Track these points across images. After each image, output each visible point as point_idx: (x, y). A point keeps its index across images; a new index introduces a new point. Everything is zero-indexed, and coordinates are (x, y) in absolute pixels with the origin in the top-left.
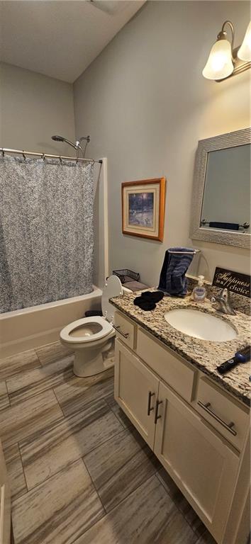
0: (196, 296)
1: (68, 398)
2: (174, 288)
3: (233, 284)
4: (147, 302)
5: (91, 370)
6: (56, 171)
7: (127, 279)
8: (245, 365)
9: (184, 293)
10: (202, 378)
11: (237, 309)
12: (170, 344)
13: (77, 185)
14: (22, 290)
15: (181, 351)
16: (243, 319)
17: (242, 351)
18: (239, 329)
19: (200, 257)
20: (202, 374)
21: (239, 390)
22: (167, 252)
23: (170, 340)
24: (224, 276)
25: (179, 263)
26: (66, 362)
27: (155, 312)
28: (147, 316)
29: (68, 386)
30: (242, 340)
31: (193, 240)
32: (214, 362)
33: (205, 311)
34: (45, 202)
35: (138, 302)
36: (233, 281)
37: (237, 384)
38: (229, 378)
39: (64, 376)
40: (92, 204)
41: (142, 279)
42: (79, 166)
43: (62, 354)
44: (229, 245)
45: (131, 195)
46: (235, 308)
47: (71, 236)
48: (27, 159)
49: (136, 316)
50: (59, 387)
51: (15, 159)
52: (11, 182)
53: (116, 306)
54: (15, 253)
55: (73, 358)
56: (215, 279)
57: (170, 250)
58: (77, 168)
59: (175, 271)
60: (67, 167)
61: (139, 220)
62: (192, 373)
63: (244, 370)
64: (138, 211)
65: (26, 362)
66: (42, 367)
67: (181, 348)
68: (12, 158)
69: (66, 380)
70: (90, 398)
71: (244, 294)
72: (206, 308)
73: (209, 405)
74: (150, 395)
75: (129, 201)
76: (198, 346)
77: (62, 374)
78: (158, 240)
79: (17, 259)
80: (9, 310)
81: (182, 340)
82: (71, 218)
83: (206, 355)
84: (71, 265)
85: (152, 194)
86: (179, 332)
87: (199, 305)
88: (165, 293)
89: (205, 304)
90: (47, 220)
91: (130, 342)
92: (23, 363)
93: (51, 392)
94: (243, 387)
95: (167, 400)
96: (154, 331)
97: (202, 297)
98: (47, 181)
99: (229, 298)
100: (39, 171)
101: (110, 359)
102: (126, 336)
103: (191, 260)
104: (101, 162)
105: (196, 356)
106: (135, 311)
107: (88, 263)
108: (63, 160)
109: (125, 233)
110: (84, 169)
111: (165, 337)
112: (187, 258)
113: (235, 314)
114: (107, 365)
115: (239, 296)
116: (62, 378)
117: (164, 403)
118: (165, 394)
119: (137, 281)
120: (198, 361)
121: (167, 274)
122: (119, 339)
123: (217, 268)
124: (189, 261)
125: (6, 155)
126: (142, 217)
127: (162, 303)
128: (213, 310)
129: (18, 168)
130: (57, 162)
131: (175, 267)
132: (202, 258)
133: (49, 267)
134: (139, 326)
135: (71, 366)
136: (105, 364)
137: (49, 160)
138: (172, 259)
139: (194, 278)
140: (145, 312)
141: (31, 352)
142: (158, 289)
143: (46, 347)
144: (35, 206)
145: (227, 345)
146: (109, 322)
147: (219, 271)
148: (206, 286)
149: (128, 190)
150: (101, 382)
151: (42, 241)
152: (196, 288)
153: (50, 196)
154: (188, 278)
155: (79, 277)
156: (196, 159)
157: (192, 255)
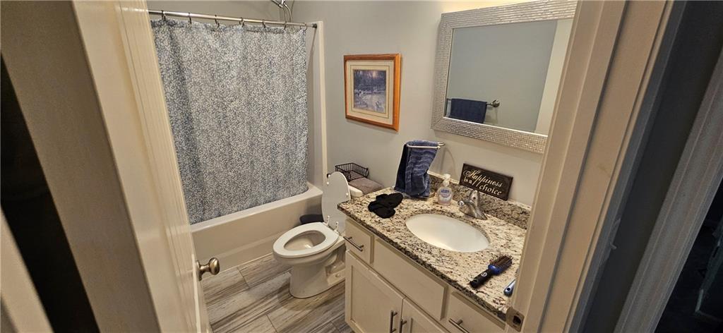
0: (441, 198)
1: (287, 325)
2: (414, 188)
3: (483, 184)
4: (384, 207)
5: (312, 290)
6: (259, 41)
7: (354, 175)
8: (499, 278)
9: (426, 194)
10: (453, 294)
11: (488, 212)
12: (416, 258)
13: (285, 57)
14: (218, 193)
15: (430, 265)
16: (495, 224)
17: (496, 262)
18: (492, 237)
19: (444, 151)
20: (452, 289)
21: (494, 305)
22: (405, 146)
23: (416, 253)
24: (473, 175)
25: (420, 158)
26: (279, 281)
27: (394, 219)
28: (386, 225)
29: (286, 310)
30: (495, 250)
31: (435, 130)
32: (466, 276)
33: (452, 215)
34: (245, 80)
35: (373, 207)
36: (484, 180)
37: (492, 299)
38: (483, 292)
39: (279, 298)
40: (305, 80)
41: (372, 174)
42: (288, 33)
43: (273, 271)
44: (479, 138)
45: (356, 72)
46: (485, 210)
47: (280, 122)
48: (221, 26)
49: (373, 225)
50: (274, 312)
51: (206, 26)
52: (201, 56)
53: (348, 213)
54: (208, 146)
55: (288, 275)
56: (462, 177)
57: (409, 143)
58: (285, 35)
59: (415, 169)
60: (272, 35)
61: (368, 103)
62: (442, 289)
63: (498, 283)
64: (366, 92)
65: (228, 284)
66: (249, 289)
67: (429, 262)
68: (201, 26)
69: (283, 303)
70: (314, 324)
71: (496, 196)
72: (452, 212)
73: (461, 322)
74: (393, 315)
75: (355, 78)
76: (448, 259)
77: (276, 296)
78: (393, 128)
79: (212, 154)
80: (202, 220)
81: (430, 253)
82: (279, 99)
83: (457, 268)
84: (280, 159)
85: (385, 72)
86: (425, 243)
87: (445, 208)
88: (404, 195)
89: (452, 207)
90: (249, 103)
91: (366, 256)
92: (224, 285)
93: (265, 318)
94: (498, 302)
95: (412, 319)
96: (396, 243)
97: (448, 199)
98: (247, 53)
99: (479, 200)
100: (238, 42)
101: (334, 274)
102: (361, 248)
103: (434, 155)
104: (315, 26)
105: (446, 270)
106: (371, 219)
107: (301, 155)
108: (267, 26)
109: (349, 118)
110: (295, 36)
111: (410, 250)
112: (430, 153)
113: (487, 219)
114: (332, 281)
115: (489, 197)
116: (277, 301)
117: (409, 323)
118: (409, 312)
119: (366, 177)
120: (449, 275)
121: (406, 172)
122: (351, 252)
123: (465, 165)
124: (432, 156)
125: (195, 23)
126: (371, 99)
127: (401, 208)
128: (461, 214)
129: (211, 38)
130: (260, 28)
131: (415, 164)
132: (447, 153)
133: (252, 162)
134: (377, 237)
135: (287, 286)
136: (328, 280)
137: (249, 26)
138: (412, 155)
139: (437, 175)
140: (383, 220)
141: (233, 270)
142: (395, 189)
143: (251, 263)
144: (233, 86)
145: (479, 256)
146: (333, 230)
147: (467, 168)
148: (452, 185)
149: (352, 66)
150: (326, 302)
151: (243, 130)
152: (440, 189)
153: (251, 72)
154: (431, 176)
155: (290, 173)
156: (438, 36)
157: (436, 150)
